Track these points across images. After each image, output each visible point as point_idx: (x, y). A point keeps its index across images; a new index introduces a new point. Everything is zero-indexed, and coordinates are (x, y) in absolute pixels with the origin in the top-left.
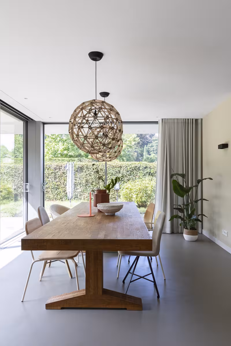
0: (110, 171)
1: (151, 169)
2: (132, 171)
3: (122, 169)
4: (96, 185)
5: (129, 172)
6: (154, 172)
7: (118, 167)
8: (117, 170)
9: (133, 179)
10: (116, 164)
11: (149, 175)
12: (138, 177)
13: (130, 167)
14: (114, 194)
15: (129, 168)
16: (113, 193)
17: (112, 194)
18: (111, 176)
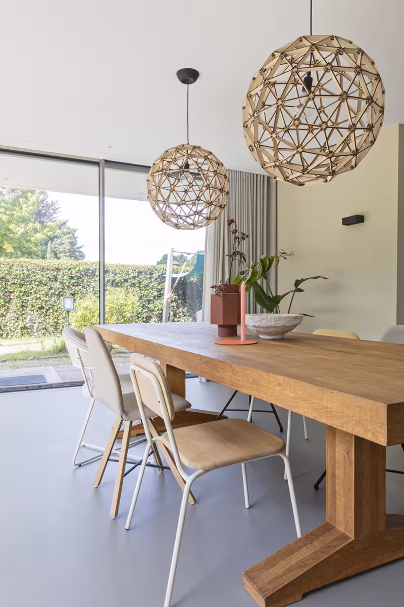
0: (37, 277)
1: (116, 274)
2: (80, 278)
3: (61, 274)
4: (6, 305)
5: (74, 279)
6: (121, 280)
7: (52, 269)
8: (51, 274)
9: (81, 292)
10: (48, 264)
11: (112, 284)
12: (92, 289)
13: (77, 269)
14: (43, 322)
15: (74, 272)
16: (43, 319)
17: (39, 322)
18: (38, 286)
